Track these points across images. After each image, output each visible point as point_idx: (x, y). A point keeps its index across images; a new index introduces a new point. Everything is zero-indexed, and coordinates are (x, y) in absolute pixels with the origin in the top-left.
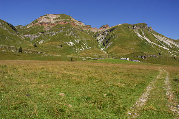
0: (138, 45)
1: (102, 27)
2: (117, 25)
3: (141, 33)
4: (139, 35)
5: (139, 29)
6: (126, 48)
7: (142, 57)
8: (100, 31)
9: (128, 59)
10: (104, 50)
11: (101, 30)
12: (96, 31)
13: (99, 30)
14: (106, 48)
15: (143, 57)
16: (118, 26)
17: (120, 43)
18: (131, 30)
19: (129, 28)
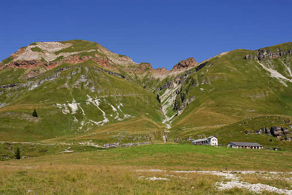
0: (270, 101)
1: (180, 65)
2: (215, 57)
3: (281, 70)
4: (275, 74)
5: (276, 60)
6: (229, 109)
7: (272, 132)
8: (173, 76)
9: (214, 141)
10: (170, 121)
11: (176, 73)
12: (162, 77)
13: (171, 74)
14: (177, 115)
15: (275, 132)
16: (217, 58)
17: (213, 98)
18: (251, 62)
19: (245, 58)
